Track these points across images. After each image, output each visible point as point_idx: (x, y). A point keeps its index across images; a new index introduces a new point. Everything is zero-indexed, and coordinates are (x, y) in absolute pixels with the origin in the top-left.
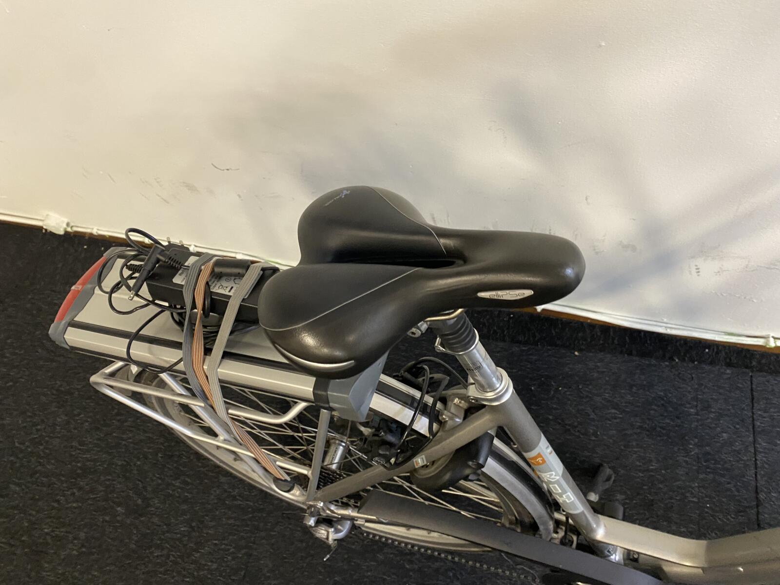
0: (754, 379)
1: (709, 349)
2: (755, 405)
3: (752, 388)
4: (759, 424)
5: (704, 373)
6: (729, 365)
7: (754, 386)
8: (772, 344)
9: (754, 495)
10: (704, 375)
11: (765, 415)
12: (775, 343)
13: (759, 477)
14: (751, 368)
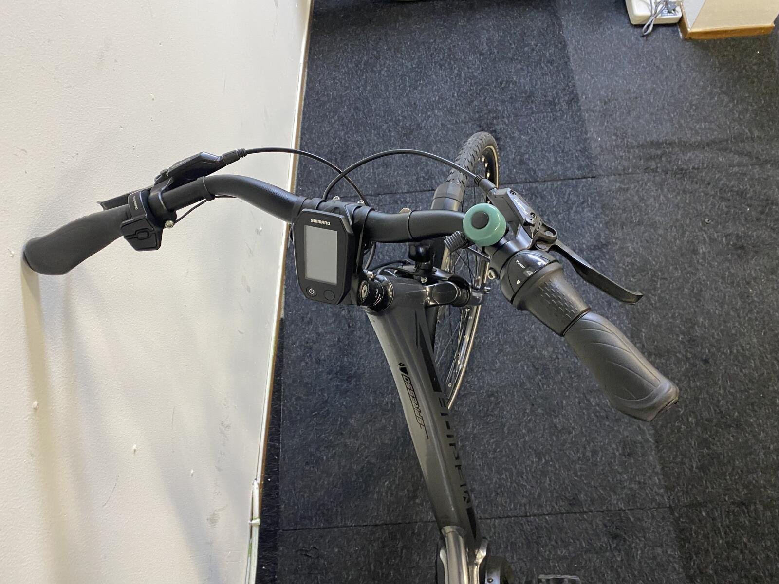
0: (286, 528)
1: (262, 566)
2: (307, 527)
3: (293, 530)
4: (322, 525)
5: (285, 570)
6: (275, 548)
7: (292, 528)
8: (257, 521)
9: (379, 527)
10: (287, 569)
11: (314, 519)
12: (256, 519)
13: (365, 524)
14: (276, 531)
